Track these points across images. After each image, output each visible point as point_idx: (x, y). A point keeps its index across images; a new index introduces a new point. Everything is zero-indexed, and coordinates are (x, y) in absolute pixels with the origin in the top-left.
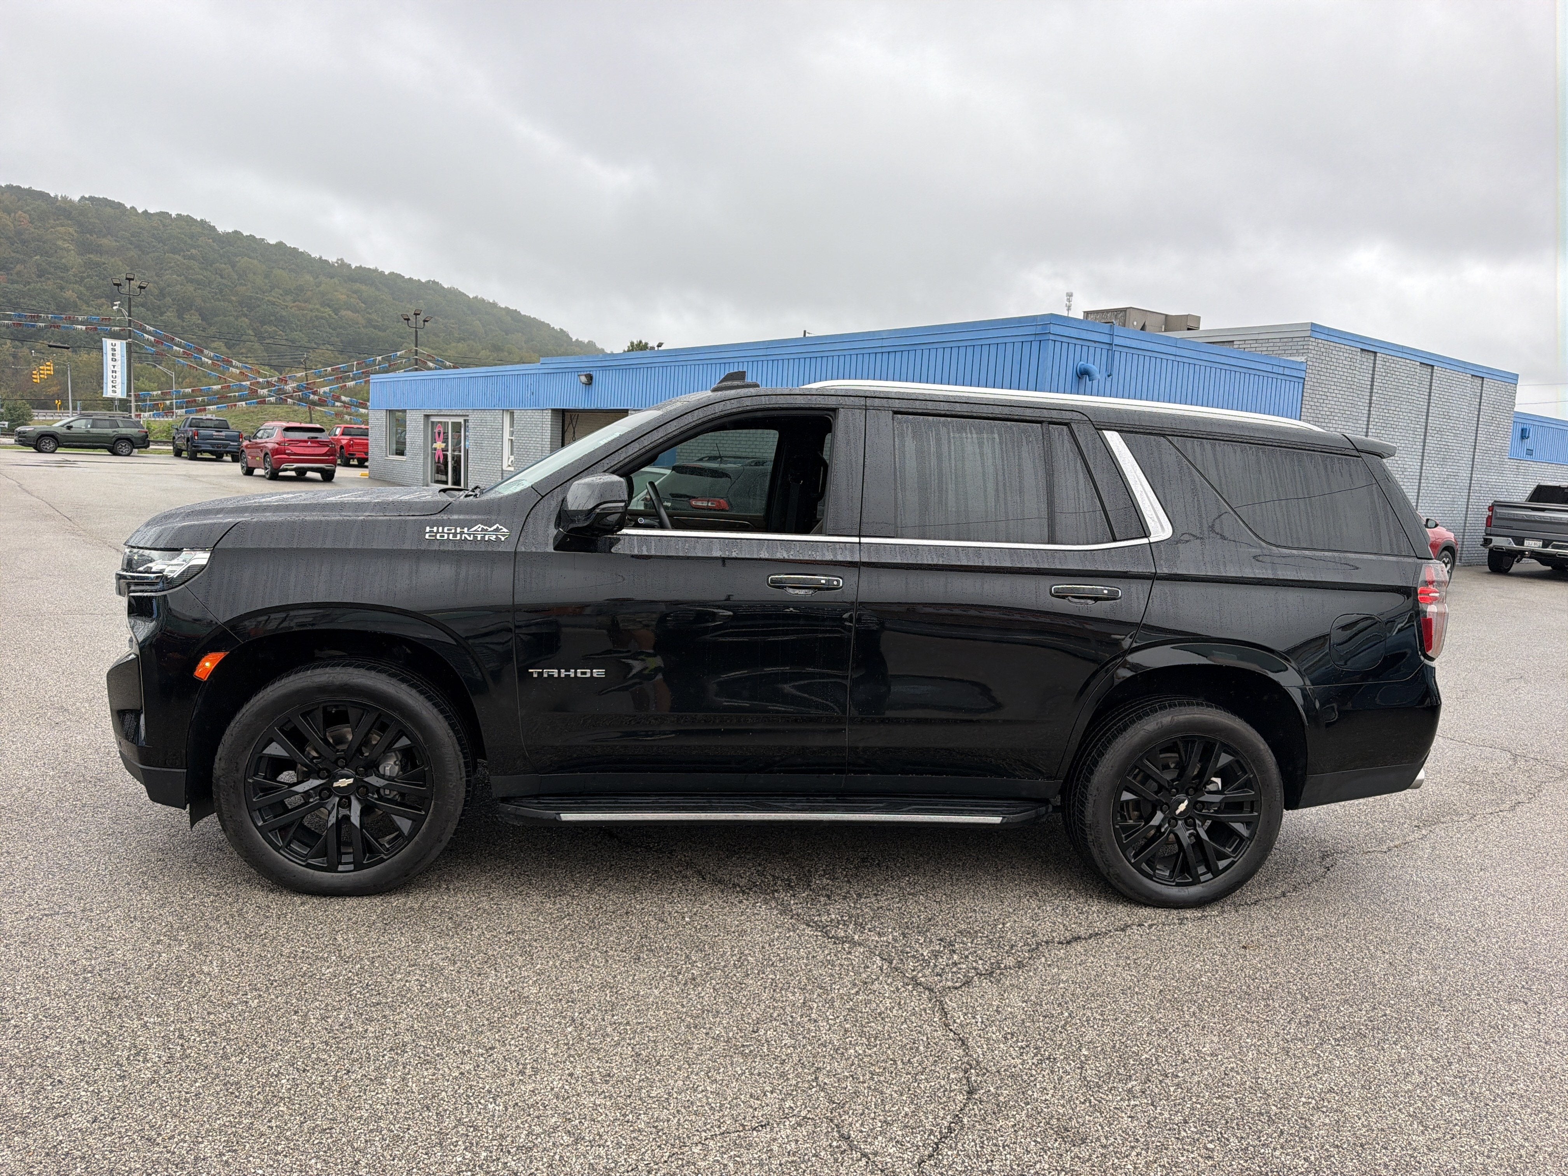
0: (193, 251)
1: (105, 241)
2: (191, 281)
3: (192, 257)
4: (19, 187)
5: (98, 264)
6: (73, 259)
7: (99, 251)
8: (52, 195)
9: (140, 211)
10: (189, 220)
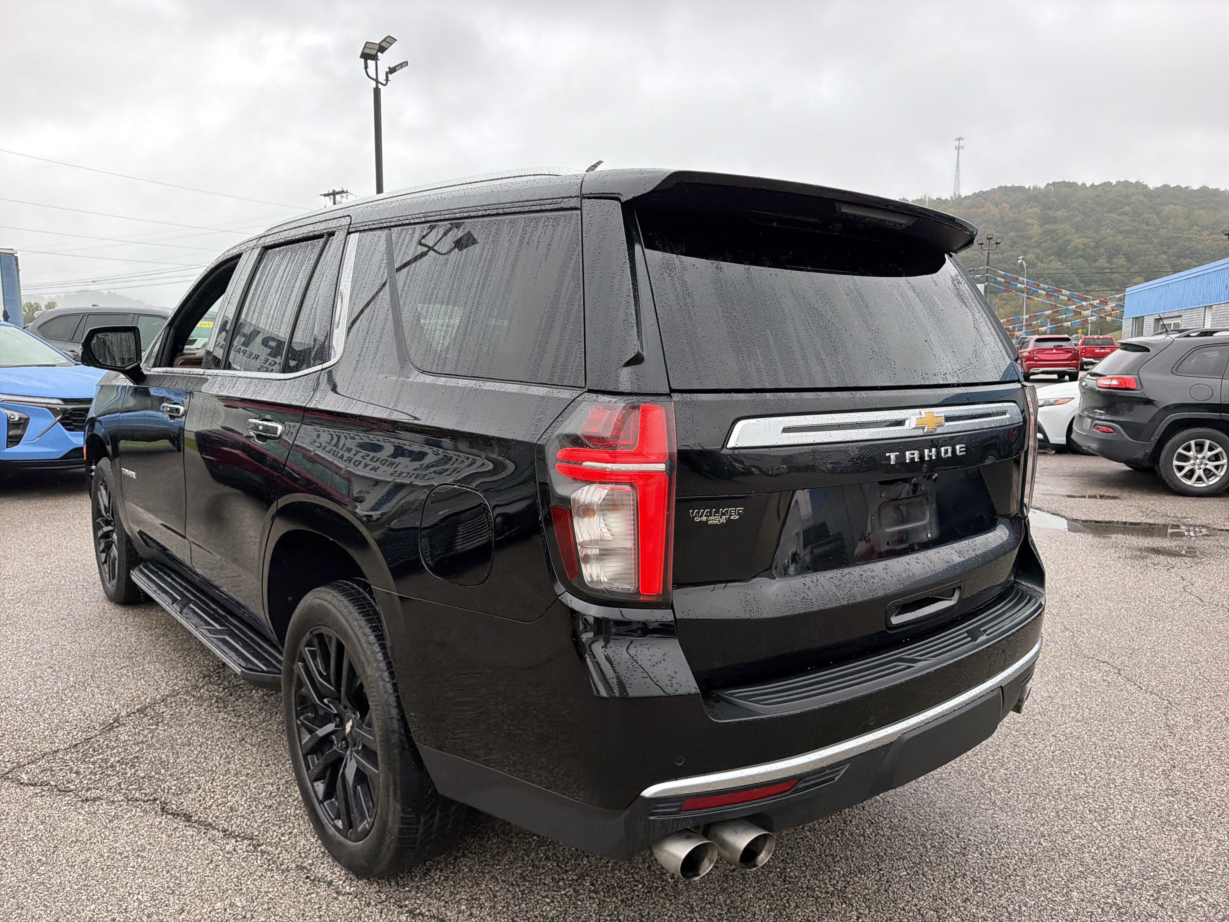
0: (1126, 208)
1: (1060, 213)
2: (1122, 232)
3: (1125, 213)
4: (1006, 187)
5: (1052, 231)
6: (1035, 230)
7: (1055, 221)
8: (1027, 187)
9: (1088, 185)
10: (1126, 184)
